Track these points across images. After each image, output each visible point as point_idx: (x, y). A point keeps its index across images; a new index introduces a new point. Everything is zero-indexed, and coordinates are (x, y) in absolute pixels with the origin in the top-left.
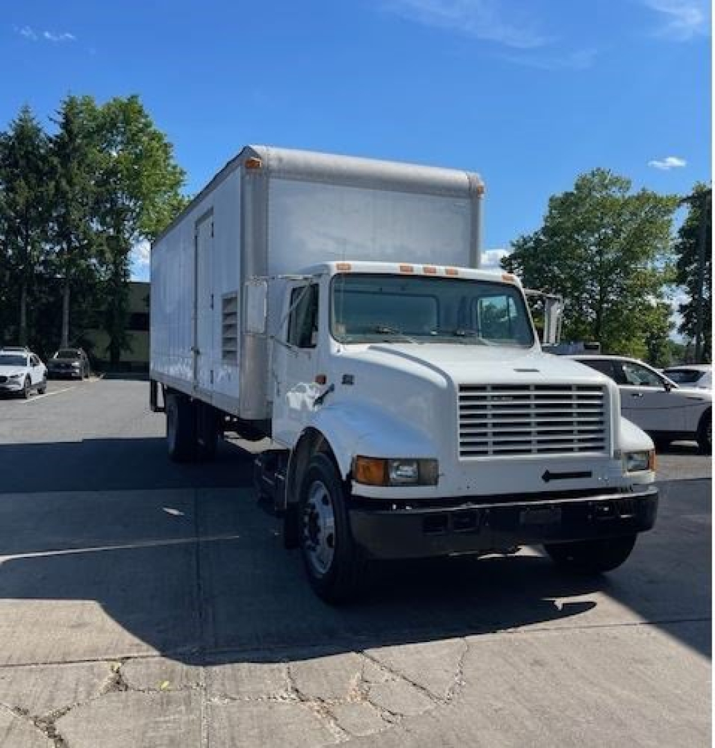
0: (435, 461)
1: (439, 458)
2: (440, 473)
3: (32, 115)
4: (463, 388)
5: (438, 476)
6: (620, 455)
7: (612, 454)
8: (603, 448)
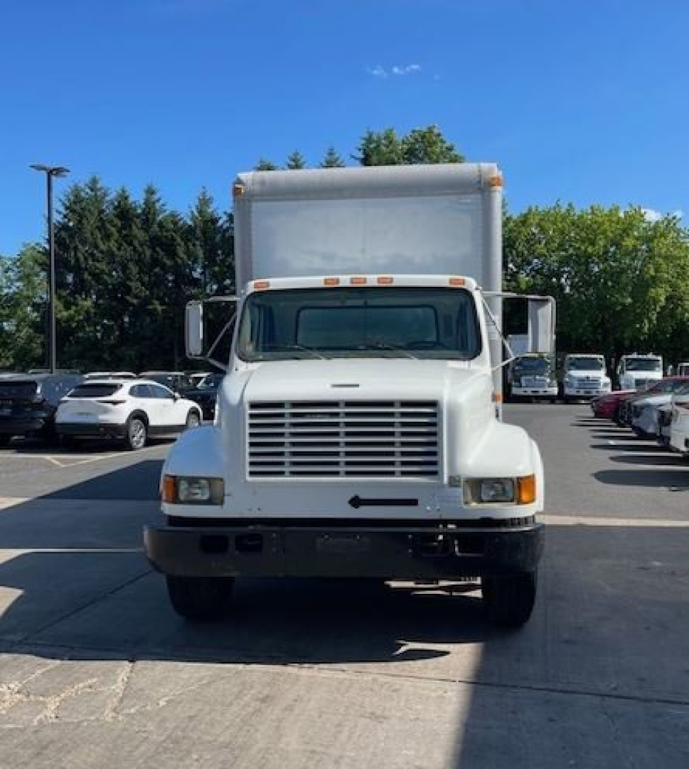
0: (221, 480)
1: (226, 478)
2: (226, 492)
3: (337, 155)
4: (254, 405)
5: (224, 495)
6: (459, 481)
7: (446, 480)
8: (435, 473)
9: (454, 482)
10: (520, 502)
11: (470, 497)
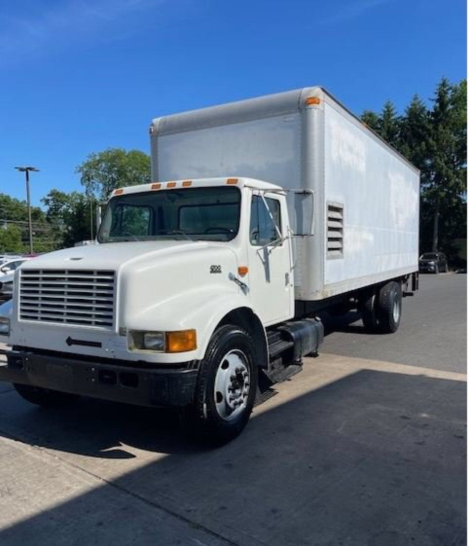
0: (9, 320)
2: (11, 327)
5: (10, 330)
6: (125, 332)
7: (117, 330)
8: (110, 325)
9: (122, 332)
10: (168, 351)
11: (133, 344)
